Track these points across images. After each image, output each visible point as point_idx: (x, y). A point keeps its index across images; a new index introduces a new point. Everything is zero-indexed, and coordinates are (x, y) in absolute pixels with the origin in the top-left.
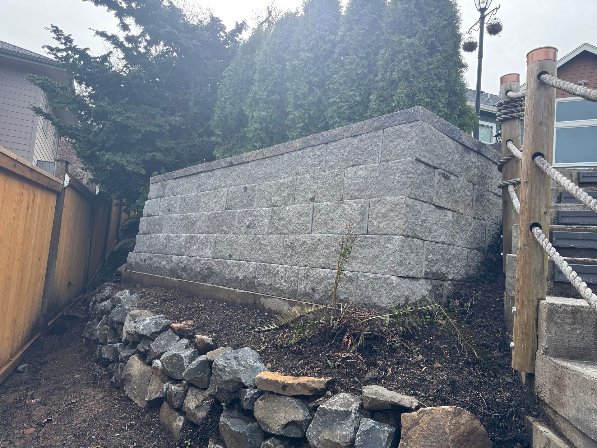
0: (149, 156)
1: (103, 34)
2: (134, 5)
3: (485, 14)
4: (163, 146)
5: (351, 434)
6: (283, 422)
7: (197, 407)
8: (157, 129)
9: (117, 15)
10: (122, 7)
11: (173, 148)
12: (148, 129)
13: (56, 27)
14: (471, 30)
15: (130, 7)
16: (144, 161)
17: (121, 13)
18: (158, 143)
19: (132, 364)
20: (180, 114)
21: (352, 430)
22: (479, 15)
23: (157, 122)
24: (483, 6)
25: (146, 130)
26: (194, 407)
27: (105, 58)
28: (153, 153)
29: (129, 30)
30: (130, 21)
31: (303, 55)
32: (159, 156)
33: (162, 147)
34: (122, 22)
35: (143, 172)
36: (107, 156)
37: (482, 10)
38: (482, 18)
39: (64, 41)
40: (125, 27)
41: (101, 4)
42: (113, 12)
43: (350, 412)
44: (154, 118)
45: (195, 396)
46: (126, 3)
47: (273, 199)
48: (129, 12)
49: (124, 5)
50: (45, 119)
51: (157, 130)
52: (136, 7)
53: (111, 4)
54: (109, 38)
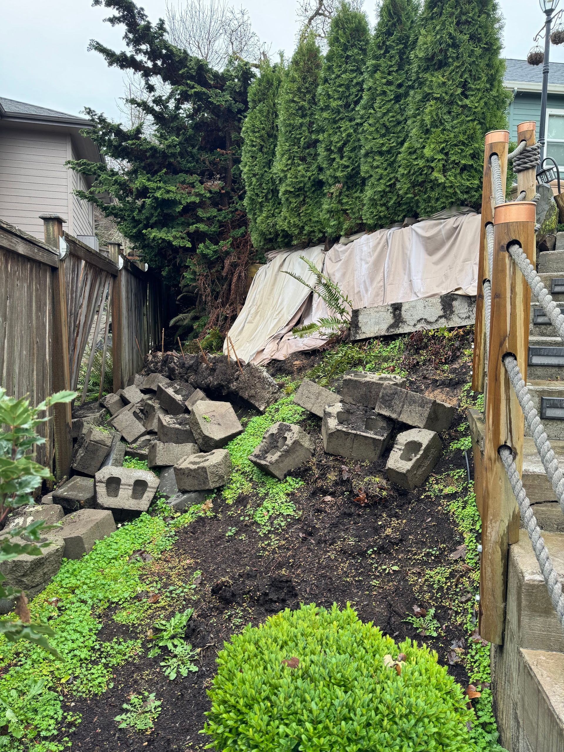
0: (192, 228)
1: (133, 101)
2: (159, 63)
3: (552, 16)
4: (205, 215)
8: (198, 198)
9: (143, 75)
10: (148, 67)
11: (215, 217)
12: (189, 201)
13: (89, 109)
14: (538, 37)
15: (155, 65)
16: (188, 234)
17: (147, 73)
18: (200, 213)
20: (218, 176)
22: (544, 17)
23: (197, 190)
24: (549, 6)
25: (187, 202)
27: (138, 130)
28: (196, 225)
30: (156, 80)
32: (202, 227)
33: (204, 217)
34: (147, 82)
35: (189, 245)
36: (154, 234)
37: (548, 12)
38: (549, 22)
39: (98, 121)
40: (151, 88)
41: (127, 67)
42: (139, 74)
44: (194, 187)
46: (151, 61)
48: (156, 70)
49: (150, 64)
50: (89, 201)
51: (197, 200)
52: (162, 64)
53: (137, 66)
54: (139, 105)
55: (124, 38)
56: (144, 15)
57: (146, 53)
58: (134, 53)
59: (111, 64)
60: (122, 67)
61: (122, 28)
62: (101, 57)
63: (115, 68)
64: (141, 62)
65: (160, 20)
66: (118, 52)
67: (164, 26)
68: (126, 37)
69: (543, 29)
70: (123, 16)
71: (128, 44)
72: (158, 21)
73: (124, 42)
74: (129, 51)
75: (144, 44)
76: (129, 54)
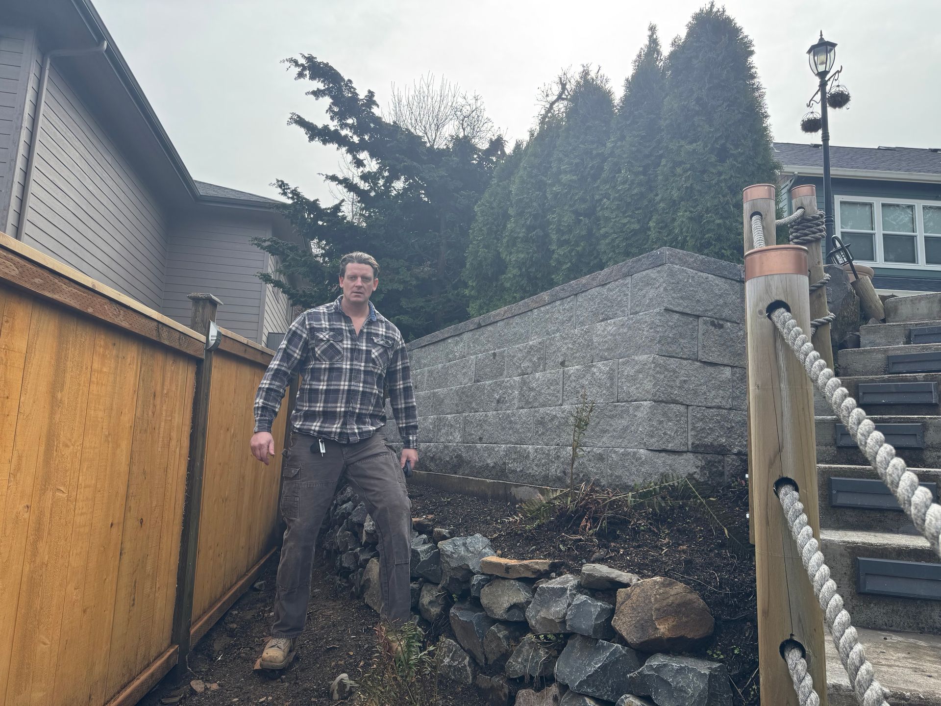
1: (334, 178)
2: (366, 137)
3: (827, 79)
4: (410, 306)
5: (564, 609)
6: (506, 605)
7: (431, 602)
8: (402, 286)
9: (348, 151)
10: (353, 142)
11: (422, 307)
12: (390, 288)
13: (282, 182)
14: (812, 102)
15: (362, 140)
17: (353, 149)
18: (404, 303)
19: (371, 567)
20: (429, 263)
21: (565, 606)
22: (817, 80)
23: (401, 277)
24: (821, 68)
25: (388, 290)
26: (427, 603)
27: (337, 208)
28: (397, 317)
29: (364, 166)
30: (364, 155)
31: (565, 178)
33: (408, 308)
34: (355, 157)
37: (822, 75)
38: (823, 85)
39: (290, 195)
40: (359, 163)
41: (329, 142)
42: (344, 149)
43: (566, 589)
44: (398, 273)
45: (429, 591)
46: (358, 136)
47: (522, 365)
48: (362, 146)
49: (356, 139)
50: (274, 286)
51: (401, 288)
52: (369, 139)
53: (342, 141)
54: (340, 182)
55: (327, 111)
56: (352, 88)
57: (351, 127)
58: (339, 128)
59: (311, 139)
60: (325, 142)
61: (327, 101)
62: (302, 131)
63: (317, 143)
64: (346, 136)
65: (370, 92)
66: (320, 126)
67: (375, 99)
68: (330, 110)
69: (817, 93)
70: (328, 89)
71: (332, 118)
72: (366, 93)
73: (328, 116)
74: (333, 125)
75: (350, 117)
76: (332, 129)
